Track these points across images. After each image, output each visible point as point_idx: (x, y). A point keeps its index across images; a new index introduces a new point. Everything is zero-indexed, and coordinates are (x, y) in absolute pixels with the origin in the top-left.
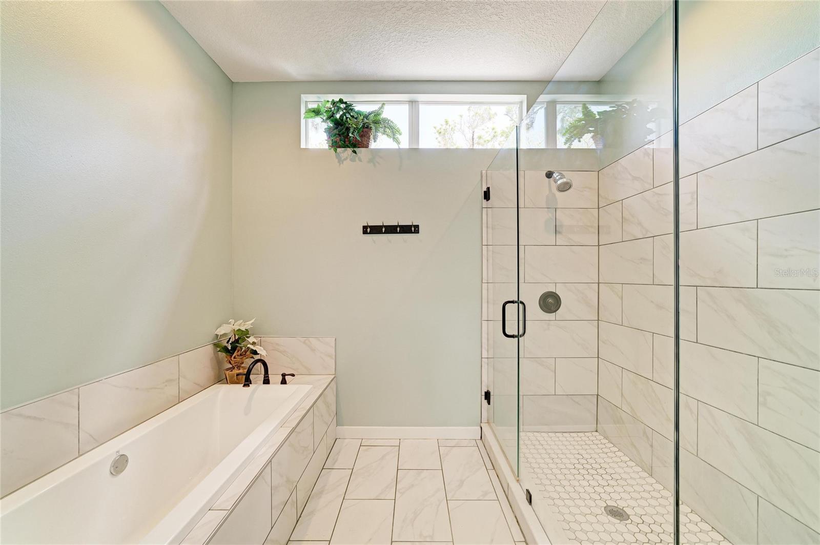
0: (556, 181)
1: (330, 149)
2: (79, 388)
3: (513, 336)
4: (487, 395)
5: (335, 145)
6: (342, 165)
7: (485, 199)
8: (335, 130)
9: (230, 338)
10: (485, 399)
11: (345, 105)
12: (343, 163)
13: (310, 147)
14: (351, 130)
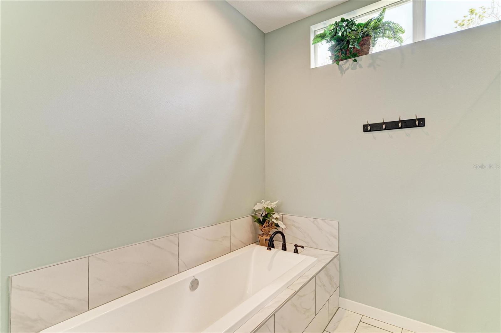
1: (334, 63)
2: (178, 234)
5: (338, 59)
6: (344, 75)
8: (338, 46)
9: (263, 213)
11: (346, 23)
12: (344, 73)
13: (318, 67)
14: (351, 42)
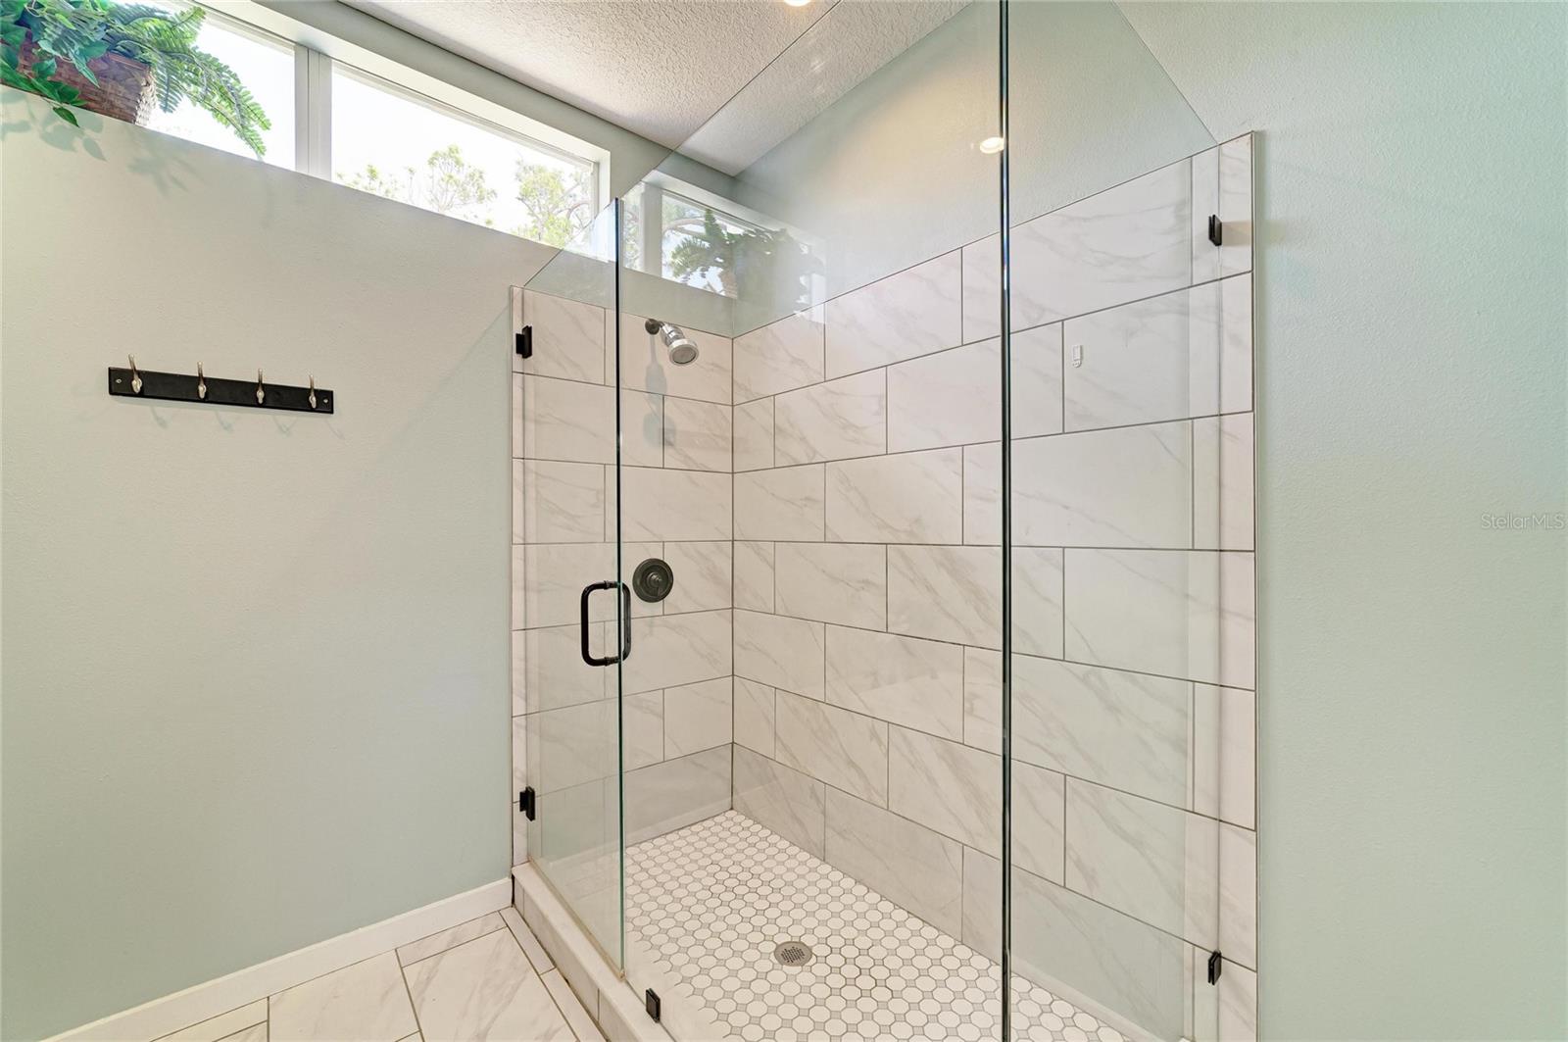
0: (667, 342)
3: (605, 662)
4: (527, 801)
7: (518, 352)
10: (521, 810)
14: (50, 32)
